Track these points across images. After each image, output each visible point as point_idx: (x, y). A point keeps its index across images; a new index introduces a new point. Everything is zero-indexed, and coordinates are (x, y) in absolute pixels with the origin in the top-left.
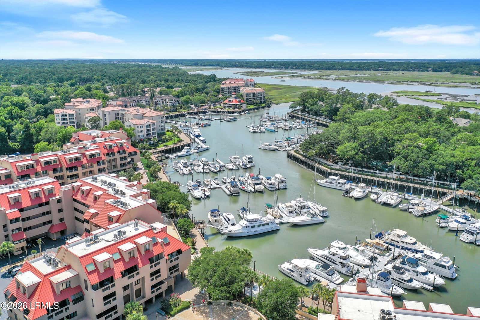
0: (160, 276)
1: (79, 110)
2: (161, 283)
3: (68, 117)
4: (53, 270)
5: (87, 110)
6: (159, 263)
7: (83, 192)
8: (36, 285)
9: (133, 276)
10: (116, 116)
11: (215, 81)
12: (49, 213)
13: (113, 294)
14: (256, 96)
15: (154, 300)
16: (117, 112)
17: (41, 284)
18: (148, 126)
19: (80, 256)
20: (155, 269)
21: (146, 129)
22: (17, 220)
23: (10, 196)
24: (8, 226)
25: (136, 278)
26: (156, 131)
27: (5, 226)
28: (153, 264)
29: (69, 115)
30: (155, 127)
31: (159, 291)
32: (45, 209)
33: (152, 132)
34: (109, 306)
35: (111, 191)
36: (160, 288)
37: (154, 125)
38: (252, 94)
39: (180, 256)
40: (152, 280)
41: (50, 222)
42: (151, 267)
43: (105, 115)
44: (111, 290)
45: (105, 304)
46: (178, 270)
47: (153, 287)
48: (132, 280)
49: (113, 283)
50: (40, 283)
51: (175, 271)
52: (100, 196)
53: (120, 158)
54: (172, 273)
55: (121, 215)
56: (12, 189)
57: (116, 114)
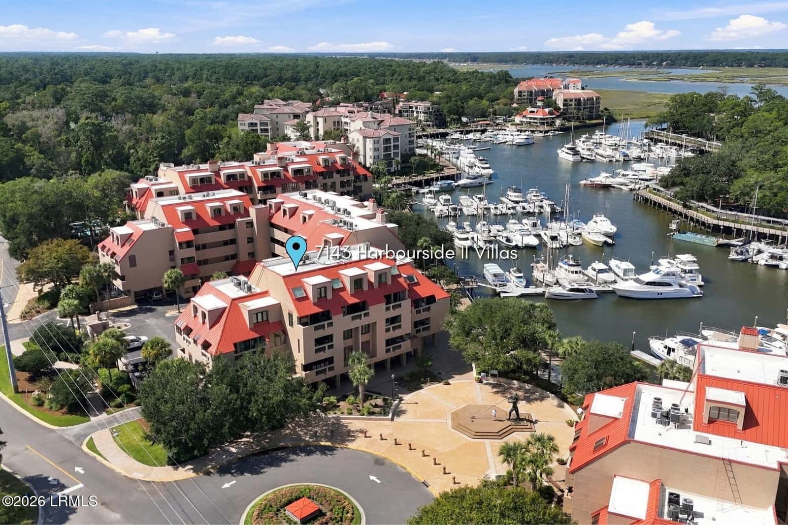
0: (400, 327)
1: (277, 117)
2: (402, 338)
3: (259, 127)
4: (246, 294)
5: (289, 117)
6: (400, 306)
7: (285, 211)
8: (222, 311)
9: (359, 317)
10: (334, 125)
11: (507, 81)
12: (233, 242)
13: (329, 338)
14: (582, 104)
15: (389, 365)
16: (336, 120)
17: (227, 310)
18: (387, 141)
19: (283, 275)
20: (392, 313)
21: (383, 146)
22: (189, 244)
23: (180, 209)
24: (175, 252)
25: (364, 321)
26: (399, 151)
27: (172, 253)
28: (391, 305)
29: (261, 123)
30: (399, 143)
31: (398, 352)
32: (227, 235)
33: (392, 151)
34: (322, 356)
35: (328, 210)
36: (400, 347)
37: (396, 139)
38: (576, 100)
39: (432, 306)
40: (388, 330)
41: (234, 257)
42: (388, 309)
43: (318, 123)
44: (327, 332)
45: (317, 351)
46: (428, 329)
47: (389, 342)
48: (358, 323)
49: (330, 321)
50: (225, 308)
51: (424, 329)
52: (310, 216)
53: (342, 182)
54: (418, 331)
55: (343, 238)
56: (182, 201)
57: (334, 122)
